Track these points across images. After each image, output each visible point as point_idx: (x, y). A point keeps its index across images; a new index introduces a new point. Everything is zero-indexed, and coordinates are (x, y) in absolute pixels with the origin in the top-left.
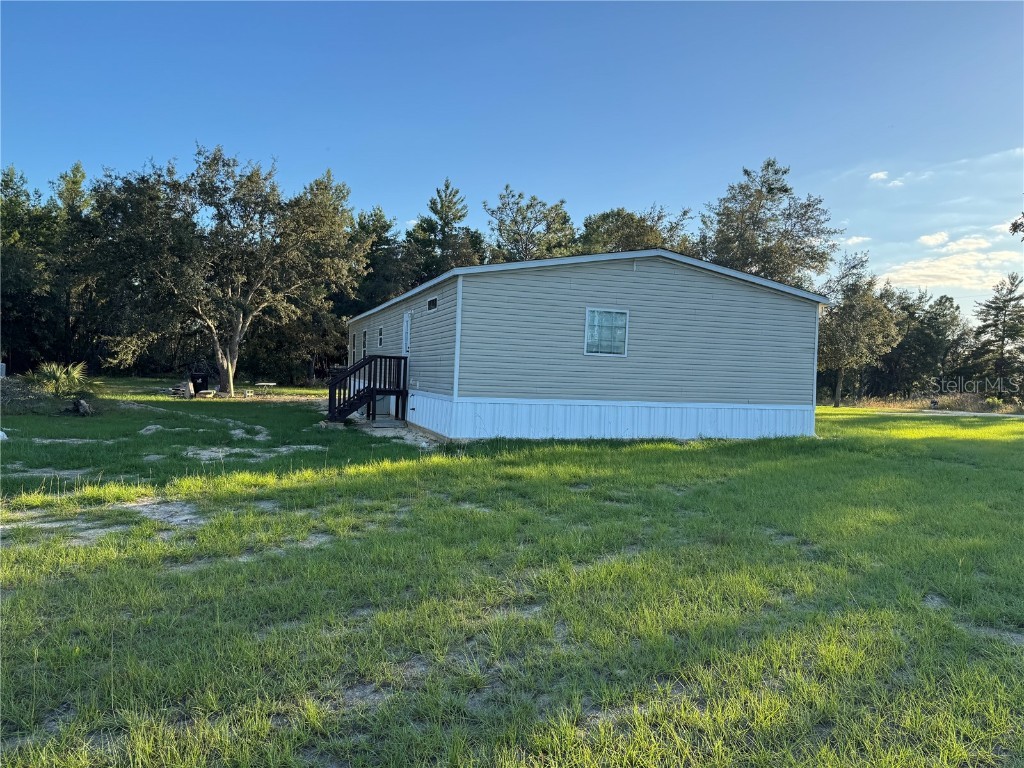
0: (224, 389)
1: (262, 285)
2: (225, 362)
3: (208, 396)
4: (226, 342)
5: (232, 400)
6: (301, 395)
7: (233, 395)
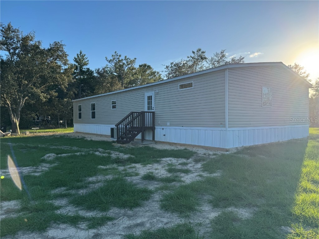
0: (14, 131)
1: (31, 85)
2: (15, 119)
3: (8, 135)
4: (14, 111)
5: (19, 136)
6: (45, 132)
7: (19, 134)
